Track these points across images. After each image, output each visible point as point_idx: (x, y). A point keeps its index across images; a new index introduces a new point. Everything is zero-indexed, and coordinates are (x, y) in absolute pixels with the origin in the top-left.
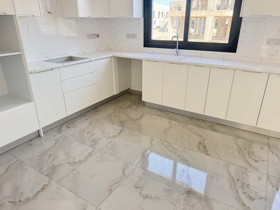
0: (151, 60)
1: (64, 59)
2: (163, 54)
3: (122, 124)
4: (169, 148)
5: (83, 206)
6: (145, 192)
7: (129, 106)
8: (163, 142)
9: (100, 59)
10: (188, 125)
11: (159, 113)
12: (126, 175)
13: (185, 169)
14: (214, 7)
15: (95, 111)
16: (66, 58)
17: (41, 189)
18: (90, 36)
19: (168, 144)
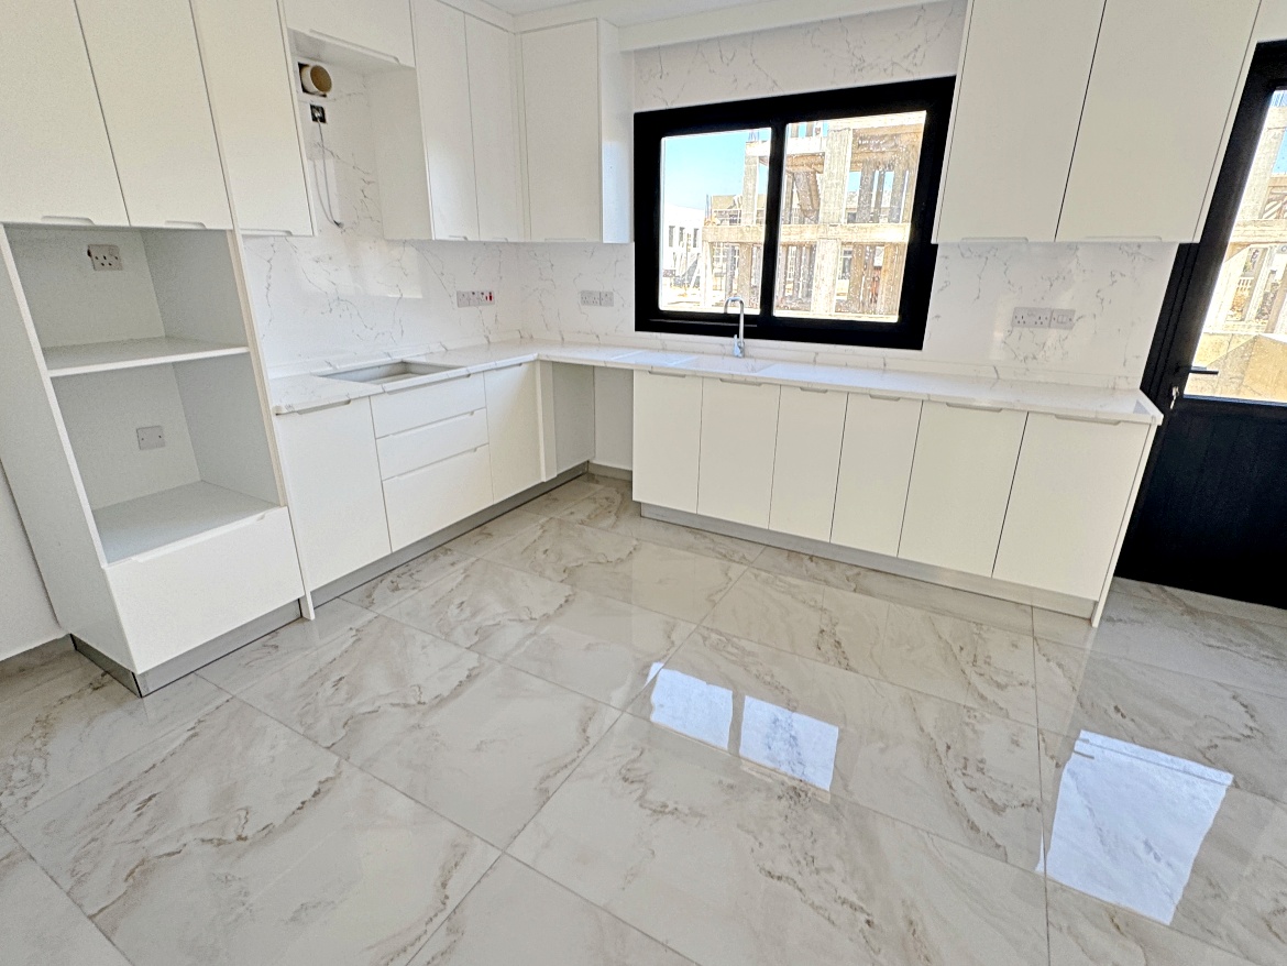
0: (659, 370)
1: (383, 370)
2: (699, 353)
3: (570, 574)
4: (728, 652)
5: (456, 846)
6: (655, 797)
7: (589, 517)
8: (706, 633)
9: (497, 369)
10: (781, 577)
11: (689, 538)
12: (592, 742)
13: (780, 718)
14: (840, 216)
15: (481, 534)
16: (388, 368)
17: (312, 793)
18: (466, 299)
19: (724, 639)
